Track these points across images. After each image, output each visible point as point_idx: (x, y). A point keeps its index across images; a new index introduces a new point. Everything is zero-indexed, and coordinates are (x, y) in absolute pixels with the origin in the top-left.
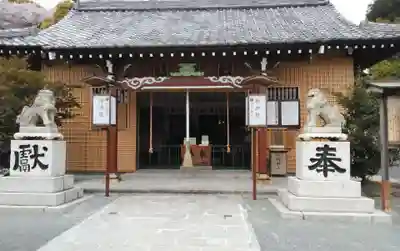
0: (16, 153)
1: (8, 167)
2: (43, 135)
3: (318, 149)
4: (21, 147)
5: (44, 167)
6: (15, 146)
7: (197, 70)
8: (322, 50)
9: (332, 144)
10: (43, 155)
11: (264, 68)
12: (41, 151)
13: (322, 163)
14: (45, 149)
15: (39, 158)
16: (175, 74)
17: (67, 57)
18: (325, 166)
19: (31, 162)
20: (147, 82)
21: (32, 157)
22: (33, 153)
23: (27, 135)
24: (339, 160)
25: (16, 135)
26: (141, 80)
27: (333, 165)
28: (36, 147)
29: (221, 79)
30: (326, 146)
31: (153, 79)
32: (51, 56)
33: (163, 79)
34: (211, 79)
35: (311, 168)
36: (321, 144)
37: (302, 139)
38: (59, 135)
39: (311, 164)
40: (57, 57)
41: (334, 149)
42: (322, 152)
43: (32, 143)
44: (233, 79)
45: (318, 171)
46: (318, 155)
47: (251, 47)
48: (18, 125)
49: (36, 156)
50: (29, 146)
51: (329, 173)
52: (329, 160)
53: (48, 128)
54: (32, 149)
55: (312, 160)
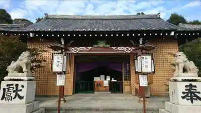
0: (4, 89)
2: (22, 78)
3: (186, 86)
4: (7, 85)
5: (21, 98)
6: (4, 85)
7: (106, 44)
9: (194, 83)
10: (21, 90)
11: (141, 43)
12: (20, 88)
13: (189, 95)
14: (23, 86)
15: (19, 93)
16: (96, 46)
17: (40, 36)
19: (13, 95)
20: (82, 50)
21: (14, 92)
22: (15, 89)
23: (12, 78)
24: (199, 93)
25: (5, 78)
26: (79, 49)
28: (17, 85)
29: (119, 48)
30: (191, 84)
31: (84, 48)
32: (31, 35)
33: (90, 48)
34: (114, 48)
35: (183, 98)
36: (188, 83)
37: (175, 81)
38: (32, 78)
40: (35, 35)
41: (195, 86)
42: (188, 88)
43: (15, 83)
44: (125, 48)
46: (186, 90)
47: (136, 32)
48: (7, 72)
49: (16, 91)
50: (12, 85)
52: (193, 93)
53: (25, 74)
54: (14, 86)
55: (183, 93)
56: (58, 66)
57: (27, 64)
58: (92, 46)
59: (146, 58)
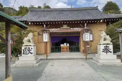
0: (23, 50)
1: (21, 54)
3: (105, 47)
4: (25, 48)
5: (32, 53)
6: (23, 48)
7: (67, 27)
8: (101, 21)
9: (108, 45)
10: (31, 50)
11: (85, 26)
12: (30, 49)
13: (106, 50)
14: (32, 48)
15: (30, 51)
16: (62, 28)
17: (34, 24)
21: (28, 51)
23: (26, 45)
24: (110, 49)
25: (23, 45)
26: (53, 29)
28: (29, 48)
29: (74, 29)
31: (56, 29)
32: (30, 23)
33: (59, 29)
34: (71, 29)
35: (103, 52)
36: (105, 45)
37: (100, 44)
38: (35, 45)
41: (109, 47)
44: (77, 29)
45: (105, 52)
47: (83, 20)
49: (29, 50)
50: (27, 48)
51: (108, 53)
52: (108, 49)
53: (32, 43)
54: (28, 48)
55: (103, 49)
56: (45, 39)
57: (32, 39)
59: (87, 34)
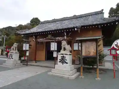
2: (13, 52)
3: (61, 57)
5: (13, 59)
6: (9, 54)
9: (65, 56)
10: (13, 56)
18: (63, 61)
20: (41, 40)
21: (11, 56)
24: (66, 60)
25: (10, 52)
27: (65, 61)
29: (57, 38)
30: (63, 56)
35: (59, 62)
36: (62, 56)
38: (18, 52)
39: (60, 61)
41: (65, 57)
43: (12, 53)
44: (59, 38)
45: (61, 63)
46: (61, 58)
51: (64, 64)
55: (60, 60)
58: (46, 38)
